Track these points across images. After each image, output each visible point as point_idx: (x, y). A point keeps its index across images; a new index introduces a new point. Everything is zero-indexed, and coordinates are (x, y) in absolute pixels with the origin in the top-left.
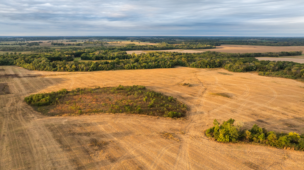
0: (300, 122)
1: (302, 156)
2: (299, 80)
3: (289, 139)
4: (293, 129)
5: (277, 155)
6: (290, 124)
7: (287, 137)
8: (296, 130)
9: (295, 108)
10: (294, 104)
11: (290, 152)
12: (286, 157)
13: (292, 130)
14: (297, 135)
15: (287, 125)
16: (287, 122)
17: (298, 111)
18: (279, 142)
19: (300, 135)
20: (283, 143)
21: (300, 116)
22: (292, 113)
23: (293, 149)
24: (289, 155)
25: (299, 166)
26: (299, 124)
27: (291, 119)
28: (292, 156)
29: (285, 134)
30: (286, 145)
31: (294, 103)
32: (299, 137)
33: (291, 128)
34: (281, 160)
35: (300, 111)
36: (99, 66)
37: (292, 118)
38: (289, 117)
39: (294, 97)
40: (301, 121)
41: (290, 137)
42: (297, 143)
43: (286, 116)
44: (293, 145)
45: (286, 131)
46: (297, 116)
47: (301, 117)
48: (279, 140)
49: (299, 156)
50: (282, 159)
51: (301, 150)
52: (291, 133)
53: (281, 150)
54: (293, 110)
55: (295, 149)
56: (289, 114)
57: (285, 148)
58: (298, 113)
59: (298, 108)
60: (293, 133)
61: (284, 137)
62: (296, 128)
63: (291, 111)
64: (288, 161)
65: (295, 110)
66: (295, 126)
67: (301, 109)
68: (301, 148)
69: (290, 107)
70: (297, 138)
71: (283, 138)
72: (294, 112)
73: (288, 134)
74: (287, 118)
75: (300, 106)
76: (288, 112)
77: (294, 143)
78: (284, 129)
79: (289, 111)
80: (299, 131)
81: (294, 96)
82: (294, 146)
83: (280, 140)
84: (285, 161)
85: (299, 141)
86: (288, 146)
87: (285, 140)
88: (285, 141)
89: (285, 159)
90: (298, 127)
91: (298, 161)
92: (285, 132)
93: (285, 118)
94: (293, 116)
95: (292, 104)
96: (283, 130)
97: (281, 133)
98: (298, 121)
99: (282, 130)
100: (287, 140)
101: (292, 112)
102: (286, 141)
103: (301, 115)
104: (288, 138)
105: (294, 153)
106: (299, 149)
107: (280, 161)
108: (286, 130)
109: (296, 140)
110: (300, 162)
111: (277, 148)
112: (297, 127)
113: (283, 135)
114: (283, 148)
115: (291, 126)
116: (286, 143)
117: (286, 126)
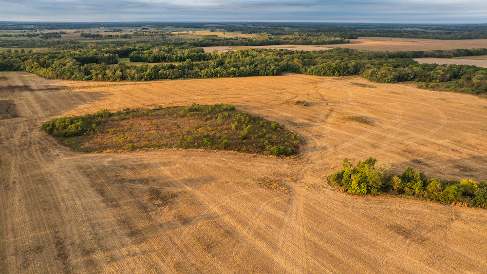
0: (480, 164)
1: (478, 216)
2: (483, 95)
3: (461, 189)
4: (467, 174)
5: (440, 215)
6: (464, 167)
7: (458, 186)
8: (472, 176)
9: (473, 142)
10: (473, 135)
11: (461, 209)
12: (453, 217)
13: (466, 176)
14: (473, 184)
15: (458, 168)
16: (460, 164)
17: (478, 146)
18: (444, 195)
19: (478, 183)
20: (451, 196)
21: (480, 155)
22: (468, 149)
23: (466, 205)
24: (459, 214)
25: (472, 230)
26: (478, 166)
27: (466, 159)
28: (463, 215)
29: (455, 182)
30: (455, 200)
31: (473, 133)
32: (476, 186)
33: (465, 173)
34: (445, 221)
35: (481, 145)
36: (160, 72)
37: (468, 157)
38: (462, 155)
39: (473, 124)
40: (482, 162)
41: (463, 186)
42: (472, 196)
43: (458, 154)
44: (466, 199)
45: (457, 178)
46: (476, 154)
47: (482, 155)
48: (444, 191)
49: (473, 215)
50: (447, 220)
51: (477, 206)
52: (464, 181)
53: (447, 207)
54: (470, 145)
55: (468, 206)
56: (464, 150)
57: (453, 204)
58: (478, 149)
59: (478, 142)
60: (468, 180)
61: (454, 187)
62: (473, 173)
63: (466, 146)
64: (456, 224)
65: (473, 144)
66: (471, 170)
67: (483, 143)
68: (478, 204)
69: (465, 139)
70: (472, 188)
71: (452, 189)
72: (471, 148)
73: (460, 183)
74: (460, 157)
75: (481, 138)
76: (462, 147)
77: (467, 196)
78: (454, 175)
79: (464, 146)
80: (477, 178)
81: (473, 122)
82: (467, 201)
83: (447, 192)
84: (452, 224)
85: (475, 193)
86: (459, 201)
87: (455, 191)
88: (454, 194)
89: (452, 220)
90: (476, 171)
91: (471, 223)
92: (454, 179)
93: (456, 158)
94: (469, 155)
95: (468, 134)
96: (452, 177)
97: (449, 180)
98: (476, 162)
99: (450, 176)
100: (456, 191)
101: (468, 147)
102: (456, 193)
103: (481, 153)
104: (459, 188)
105: (467, 211)
106: (475, 205)
107: (445, 223)
108: (456, 175)
109: (471, 192)
110: (474, 225)
111: (441, 203)
112: (473, 171)
113: (452, 183)
114: (451, 203)
115: (465, 170)
116: (456, 196)
117: (458, 170)
